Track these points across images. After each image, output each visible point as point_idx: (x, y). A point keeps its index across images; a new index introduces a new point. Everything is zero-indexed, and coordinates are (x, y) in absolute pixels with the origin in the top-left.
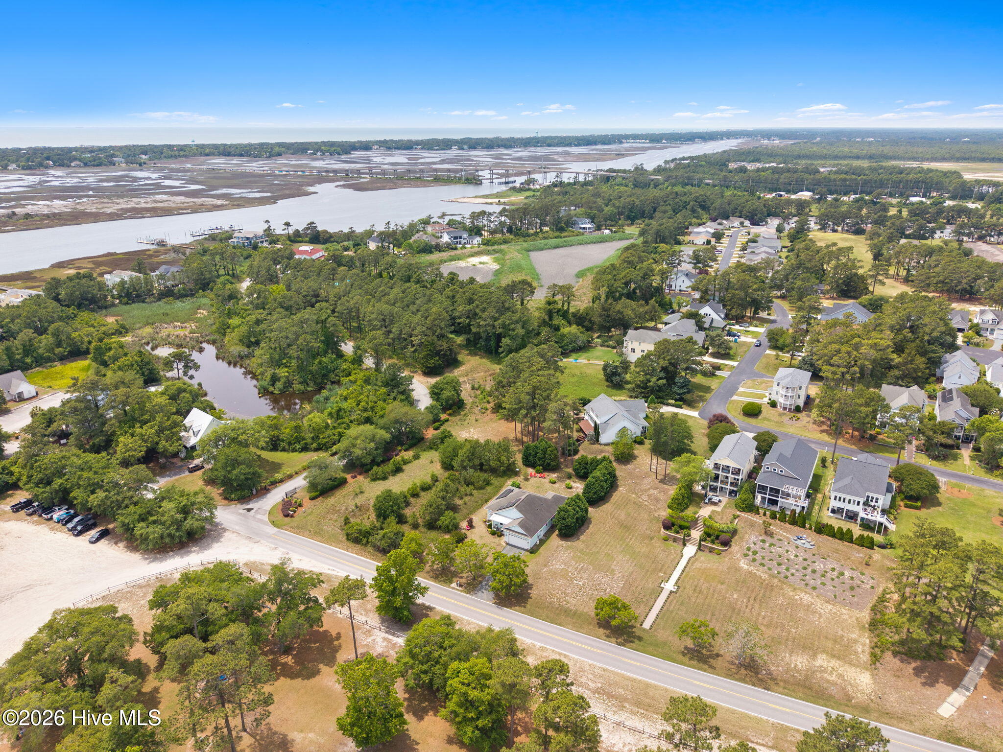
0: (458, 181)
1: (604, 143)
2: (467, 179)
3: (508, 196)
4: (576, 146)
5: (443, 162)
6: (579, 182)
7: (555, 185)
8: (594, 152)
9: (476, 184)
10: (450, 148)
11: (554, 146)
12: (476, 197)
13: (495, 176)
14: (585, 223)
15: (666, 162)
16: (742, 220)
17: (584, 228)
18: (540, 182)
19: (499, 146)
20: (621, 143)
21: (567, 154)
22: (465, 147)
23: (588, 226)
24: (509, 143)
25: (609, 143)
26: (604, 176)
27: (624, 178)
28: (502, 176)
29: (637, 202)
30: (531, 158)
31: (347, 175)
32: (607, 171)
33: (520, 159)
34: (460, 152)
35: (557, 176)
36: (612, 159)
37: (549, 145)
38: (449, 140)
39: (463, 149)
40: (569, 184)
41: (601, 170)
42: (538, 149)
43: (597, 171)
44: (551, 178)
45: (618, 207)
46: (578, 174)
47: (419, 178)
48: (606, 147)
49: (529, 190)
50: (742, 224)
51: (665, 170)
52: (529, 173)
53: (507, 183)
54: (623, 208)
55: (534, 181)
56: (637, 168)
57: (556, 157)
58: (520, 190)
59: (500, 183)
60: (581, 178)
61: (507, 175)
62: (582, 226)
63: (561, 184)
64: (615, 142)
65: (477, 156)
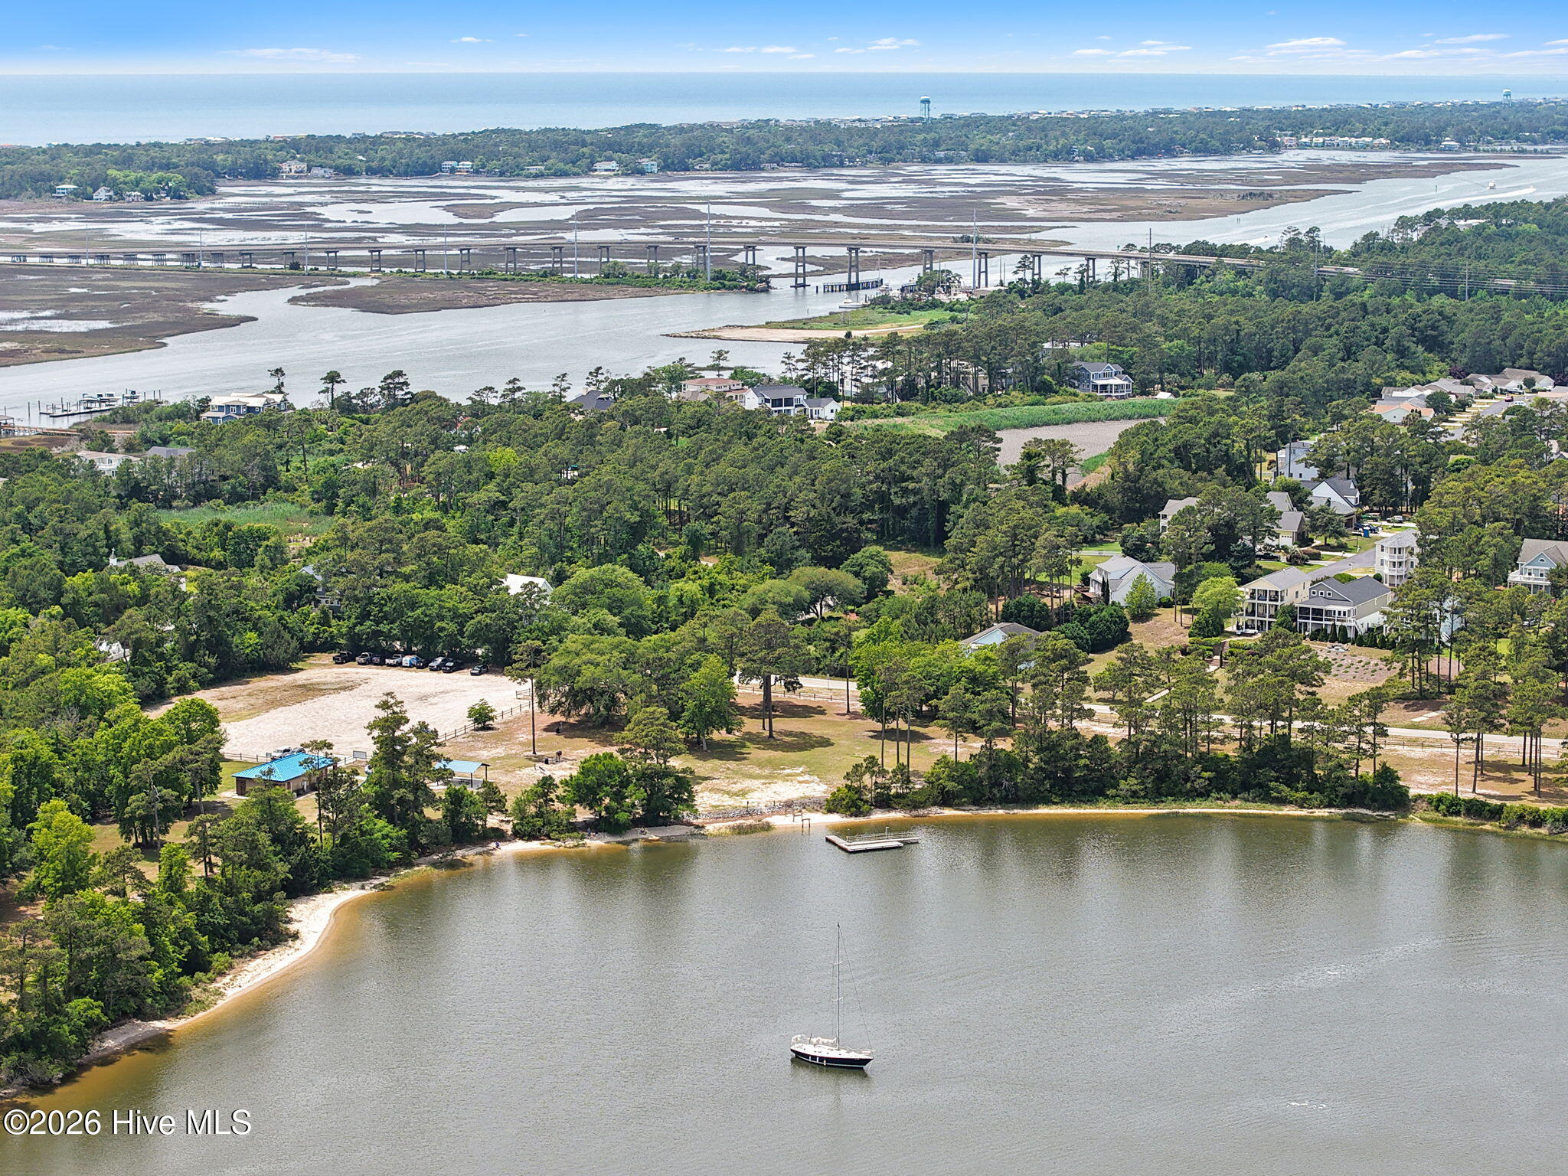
0: (688, 281)
1: (1203, 150)
2: (719, 277)
3: (868, 323)
4: (1089, 158)
5: (589, 219)
6: (1095, 285)
7: (1019, 290)
8: (1160, 184)
9: (751, 290)
10: (589, 170)
11: (1002, 161)
12: (769, 325)
13: (809, 268)
14: (1107, 376)
15: (1404, 223)
16: (1533, 374)
17: (1104, 387)
18: (967, 281)
19: (780, 160)
20: (1274, 147)
21: (1055, 191)
22: (649, 163)
23: (1116, 381)
24: (817, 150)
25: (1225, 149)
26: (1179, 265)
27: (1241, 273)
28: (830, 265)
29: (1248, 327)
30: (917, 207)
31: (295, 266)
32: (1189, 250)
33: (876, 207)
34: (630, 182)
35: (1023, 266)
36: (1224, 213)
37: (982, 157)
38: (579, 138)
39: (641, 172)
40: (1063, 289)
41: (1172, 248)
42: (940, 171)
43: (1156, 249)
44: (1003, 271)
45: (1198, 341)
46: (1091, 257)
47: (553, 273)
48: (1211, 164)
49: (935, 305)
50: (1530, 383)
51: (1387, 247)
52: (929, 254)
53: (853, 287)
54: (1213, 341)
55: (946, 282)
56: (1294, 243)
57: (1011, 202)
58: (906, 305)
59: (830, 289)
60: (1103, 271)
61: (854, 266)
62: (1100, 382)
63: (1038, 287)
64: (1248, 146)
65: (708, 200)
